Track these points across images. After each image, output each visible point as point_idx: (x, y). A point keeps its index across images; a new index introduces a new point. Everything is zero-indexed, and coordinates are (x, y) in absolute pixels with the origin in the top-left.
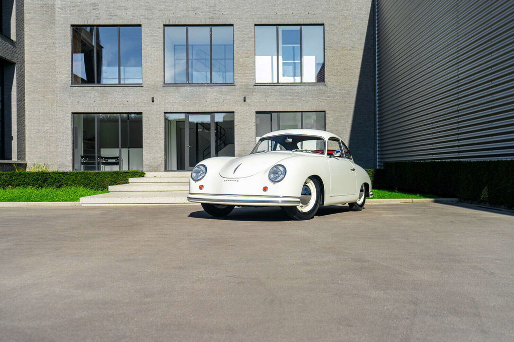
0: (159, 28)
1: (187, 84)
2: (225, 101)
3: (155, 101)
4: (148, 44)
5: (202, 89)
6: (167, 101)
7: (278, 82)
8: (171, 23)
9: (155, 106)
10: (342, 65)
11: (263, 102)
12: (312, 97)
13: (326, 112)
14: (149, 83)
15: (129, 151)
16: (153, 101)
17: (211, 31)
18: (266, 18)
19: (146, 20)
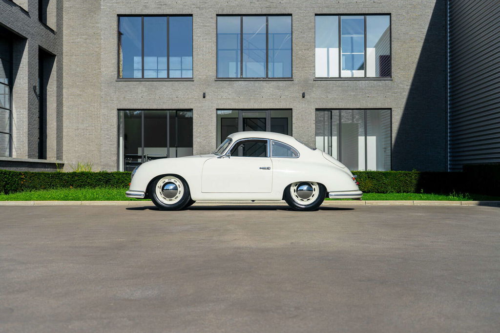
0: (211, 18)
1: (241, 78)
2: (282, 97)
3: (207, 97)
4: (199, 35)
5: (257, 84)
6: (219, 97)
7: (340, 77)
8: (224, 13)
9: (206, 103)
10: (410, 59)
11: (324, 98)
12: (377, 93)
13: (393, 110)
14: (200, 77)
15: (177, 150)
16: (204, 97)
17: (267, 21)
18: (328, 7)
19: (198, 9)
